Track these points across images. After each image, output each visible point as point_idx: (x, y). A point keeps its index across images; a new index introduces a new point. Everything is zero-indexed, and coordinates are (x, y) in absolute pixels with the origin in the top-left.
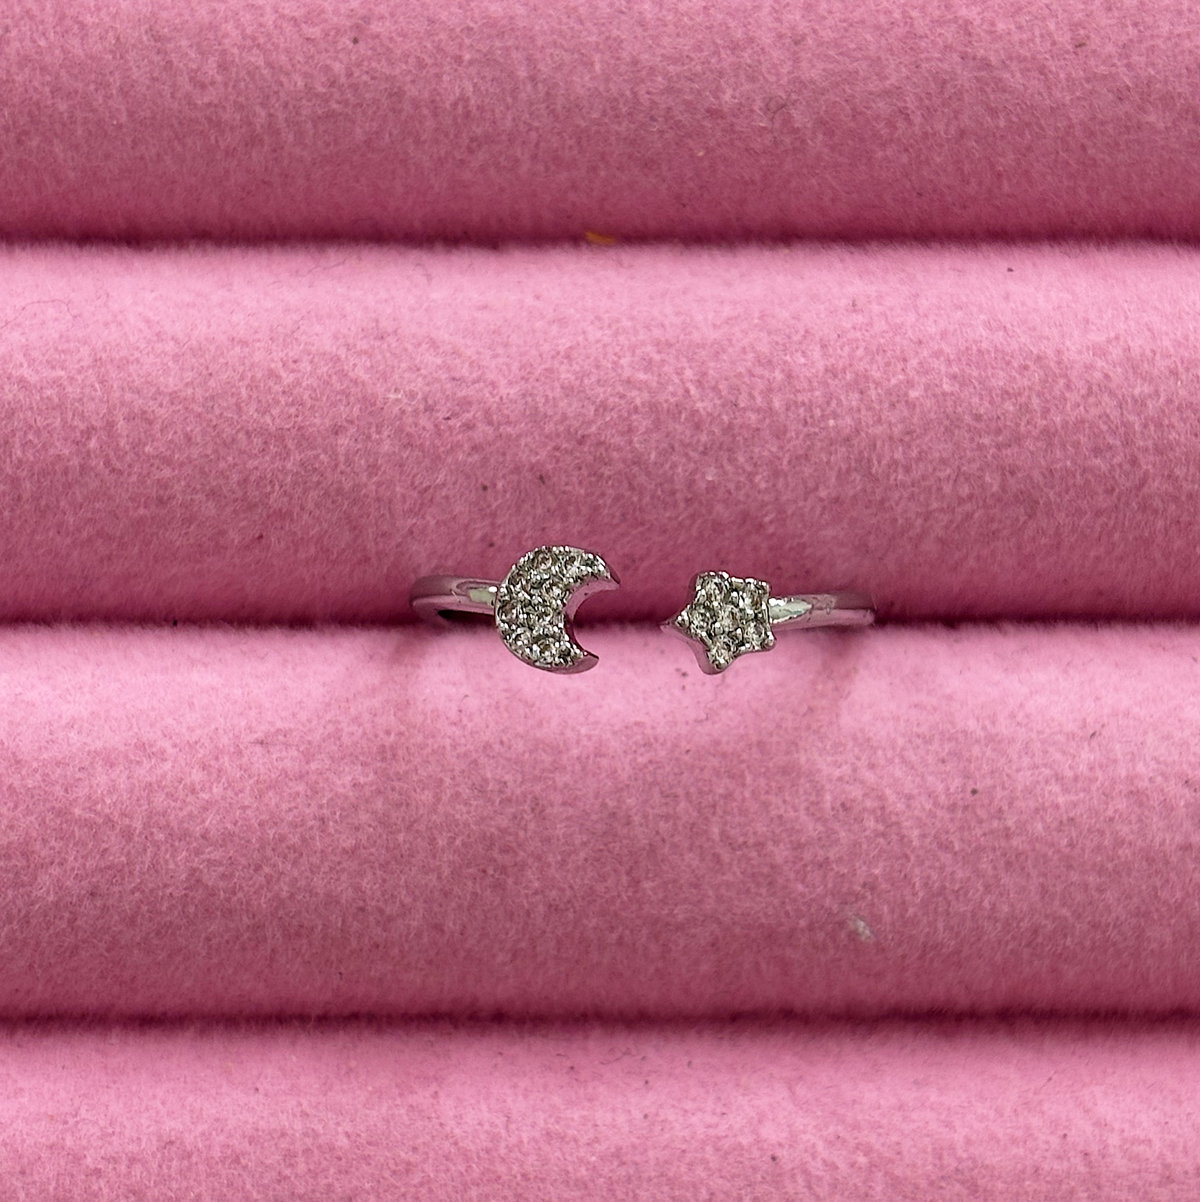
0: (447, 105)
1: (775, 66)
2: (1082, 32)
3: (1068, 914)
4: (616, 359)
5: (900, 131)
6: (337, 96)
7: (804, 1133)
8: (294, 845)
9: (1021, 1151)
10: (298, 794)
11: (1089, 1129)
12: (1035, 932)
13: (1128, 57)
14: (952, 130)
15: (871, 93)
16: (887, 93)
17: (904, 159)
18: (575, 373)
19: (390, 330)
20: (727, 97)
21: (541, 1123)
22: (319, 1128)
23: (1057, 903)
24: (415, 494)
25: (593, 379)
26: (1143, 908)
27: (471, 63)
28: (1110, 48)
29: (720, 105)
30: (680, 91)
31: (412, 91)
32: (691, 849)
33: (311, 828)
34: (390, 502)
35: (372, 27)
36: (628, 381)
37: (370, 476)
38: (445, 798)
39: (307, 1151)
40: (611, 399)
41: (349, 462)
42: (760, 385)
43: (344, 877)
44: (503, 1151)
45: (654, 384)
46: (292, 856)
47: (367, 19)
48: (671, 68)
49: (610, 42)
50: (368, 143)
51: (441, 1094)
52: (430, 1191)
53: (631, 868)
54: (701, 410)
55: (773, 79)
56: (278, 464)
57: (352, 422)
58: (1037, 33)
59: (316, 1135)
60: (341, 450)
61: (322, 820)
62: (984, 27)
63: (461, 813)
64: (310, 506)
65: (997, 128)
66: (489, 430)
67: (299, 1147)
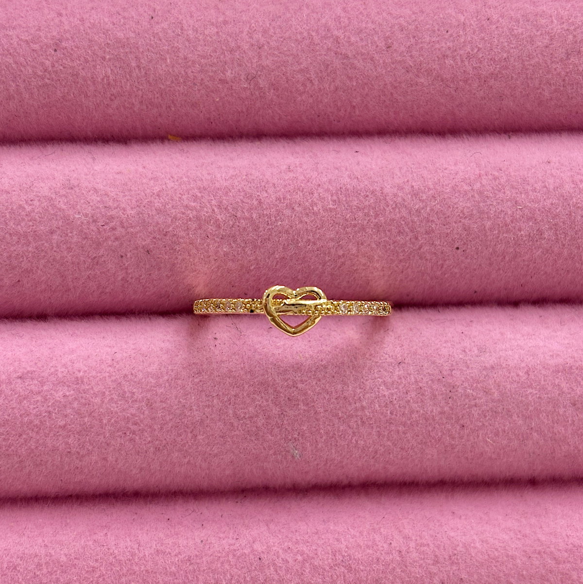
0: (99, 80)
1: (250, 59)
2: (390, 41)
3: (391, 444)
4: (180, 196)
5: (308, 88)
6: (48, 76)
7: (274, 546)
8: (37, 425)
9: (371, 552)
10: (38, 401)
11: (401, 540)
12: (376, 452)
13: (411, 52)
14: (332, 87)
15: (294, 71)
16: (301, 71)
17: (311, 100)
18: (162, 203)
19: (76, 184)
20: (228, 74)
21: (154, 546)
22: (53, 552)
23: (385, 439)
24: (90, 261)
25: (170, 206)
26: (424, 440)
27: (110, 60)
28: (403, 48)
29: (226, 77)
30: (207, 71)
31: (83, 73)
32: (219, 420)
33: (44, 417)
34: (78, 264)
35: (63, 44)
36: (187, 206)
37: (68, 253)
38: (106, 401)
39: (47, 563)
40: (179, 215)
41: (58, 246)
42: (247, 207)
43: (60, 438)
44: (136, 560)
45: (199, 208)
46: (36, 430)
47: (60, 41)
48: (202, 61)
49: (173, 49)
50: (63, 97)
51: (109, 534)
52: (104, 579)
53: (193, 430)
54: (220, 219)
55: (249, 65)
56: (25, 248)
57: (59, 228)
58: (369, 42)
59: (51, 556)
60: (54, 242)
61: (49, 412)
62: (345, 39)
63: (114, 408)
64: (41, 267)
65: (353, 86)
66: (123, 230)
67: (43, 561)
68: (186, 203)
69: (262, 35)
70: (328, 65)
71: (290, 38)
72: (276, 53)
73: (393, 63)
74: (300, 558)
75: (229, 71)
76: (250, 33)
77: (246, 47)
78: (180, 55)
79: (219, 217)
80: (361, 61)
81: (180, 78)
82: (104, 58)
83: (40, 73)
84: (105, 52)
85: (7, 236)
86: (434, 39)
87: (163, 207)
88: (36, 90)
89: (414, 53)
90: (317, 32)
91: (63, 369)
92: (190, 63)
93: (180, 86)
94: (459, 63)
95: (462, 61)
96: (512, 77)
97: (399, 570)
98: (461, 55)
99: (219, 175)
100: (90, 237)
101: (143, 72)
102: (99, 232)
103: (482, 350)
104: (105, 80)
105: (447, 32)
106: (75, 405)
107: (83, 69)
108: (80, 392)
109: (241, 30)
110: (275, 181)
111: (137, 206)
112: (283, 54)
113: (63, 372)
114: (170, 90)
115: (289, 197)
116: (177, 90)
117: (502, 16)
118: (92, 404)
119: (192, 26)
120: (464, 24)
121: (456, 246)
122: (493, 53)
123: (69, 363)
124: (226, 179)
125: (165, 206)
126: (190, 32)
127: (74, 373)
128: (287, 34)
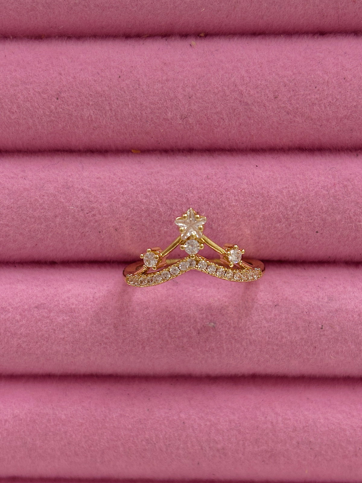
0: (86, 118)
1: (183, 105)
2: (277, 93)
3: (268, 356)
4: (137, 194)
6: (53, 115)
7: (193, 415)
8: (47, 337)
9: (254, 422)
11: (273, 415)
13: (291, 101)
15: (212, 113)
18: (125, 199)
19: (71, 185)
25: (130, 201)
28: (285, 99)
31: (75, 114)
35: (62, 94)
37: (66, 230)
40: (135, 207)
41: (60, 225)
42: (179, 203)
45: (148, 203)
47: (60, 92)
48: (152, 106)
49: (133, 98)
55: (183, 109)
56: (39, 226)
57: (60, 214)
58: (263, 94)
62: (247, 92)
65: (251, 123)
68: (140, 199)
69: (192, 89)
70: (235, 109)
71: (210, 90)
72: (200, 101)
73: (278, 108)
74: (208, 423)
75: (170, 113)
76: (184, 88)
77: (180, 97)
78: (138, 102)
79: (161, 209)
80: (257, 107)
81: (138, 117)
82: (88, 104)
83: (48, 113)
84: (89, 99)
85: (28, 218)
86: (307, 92)
87: (125, 202)
88: (45, 124)
89: (293, 101)
90: (228, 87)
91: (63, 303)
92: (144, 108)
93: (137, 122)
94: (323, 109)
95: (325, 107)
96: (359, 118)
97: (271, 434)
98: (325, 103)
99: (162, 181)
100: (80, 220)
101: (114, 113)
102: (86, 217)
103: (331, 299)
104: (89, 118)
105: (316, 87)
106: (70, 326)
107: (75, 111)
108: (73, 317)
109: (178, 85)
110: (198, 186)
111: (109, 201)
112: (205, 102)
113: (63, 305)
114: (131, 124)
115: (206, 197)
116: (136, 124)
117: (354, 77)
118: (80, 325)
119: (145, 83)
120: (328, 82)
121: (316, 231)
122: (347, 102)
123: (67, 299)
124: (166, 183)
125: (127, 201)
126: (144, 87)
127: (69, 305)
128: (208, 89)
